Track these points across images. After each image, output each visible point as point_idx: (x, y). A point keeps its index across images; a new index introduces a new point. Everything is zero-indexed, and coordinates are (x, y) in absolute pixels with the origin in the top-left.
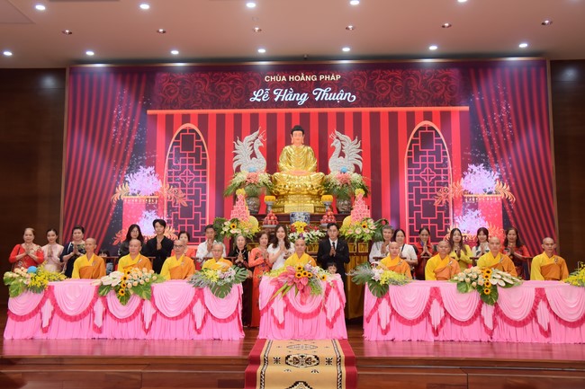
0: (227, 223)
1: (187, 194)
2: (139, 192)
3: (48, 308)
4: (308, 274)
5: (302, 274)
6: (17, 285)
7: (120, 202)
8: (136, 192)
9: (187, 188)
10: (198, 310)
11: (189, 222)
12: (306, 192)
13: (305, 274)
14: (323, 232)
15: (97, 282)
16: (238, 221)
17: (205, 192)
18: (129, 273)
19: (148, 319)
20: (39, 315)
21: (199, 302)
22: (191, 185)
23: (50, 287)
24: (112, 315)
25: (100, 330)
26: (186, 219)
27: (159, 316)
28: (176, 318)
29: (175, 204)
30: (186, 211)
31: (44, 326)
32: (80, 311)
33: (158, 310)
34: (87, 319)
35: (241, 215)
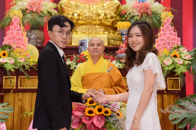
4: (104, 110)
5: (95, 111)
12: (98, 22)
13: (100, 110)
14: (120, 63)
16: (10, 48)
35: (16, 42)
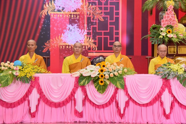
0: (163, 29)
1: (103, 11)
2: (63, 9)
3: (34, 96)
6: (6, 76)
7: (48, 17)
8: (61, 9)
9: (103, 6)
10: (166, 98)
11: (105, 34)
15: (77, 74)
17: (118, 9)
18: (104, 66)
19: (122, 106)
20: (26, 102)
21: (167, 91)
22: (106, 4)
23: (35, 78)
24: (91, 102)
25: (81, 115)
26: (103, 31)
27: (131, 103)
28: (147, 105)
29: (93, 19)
30: (103, 25)
31: (32, 111)
32: (63, 99)
33: (130, 98)
34: (69, 105)
35: (172, 22)
